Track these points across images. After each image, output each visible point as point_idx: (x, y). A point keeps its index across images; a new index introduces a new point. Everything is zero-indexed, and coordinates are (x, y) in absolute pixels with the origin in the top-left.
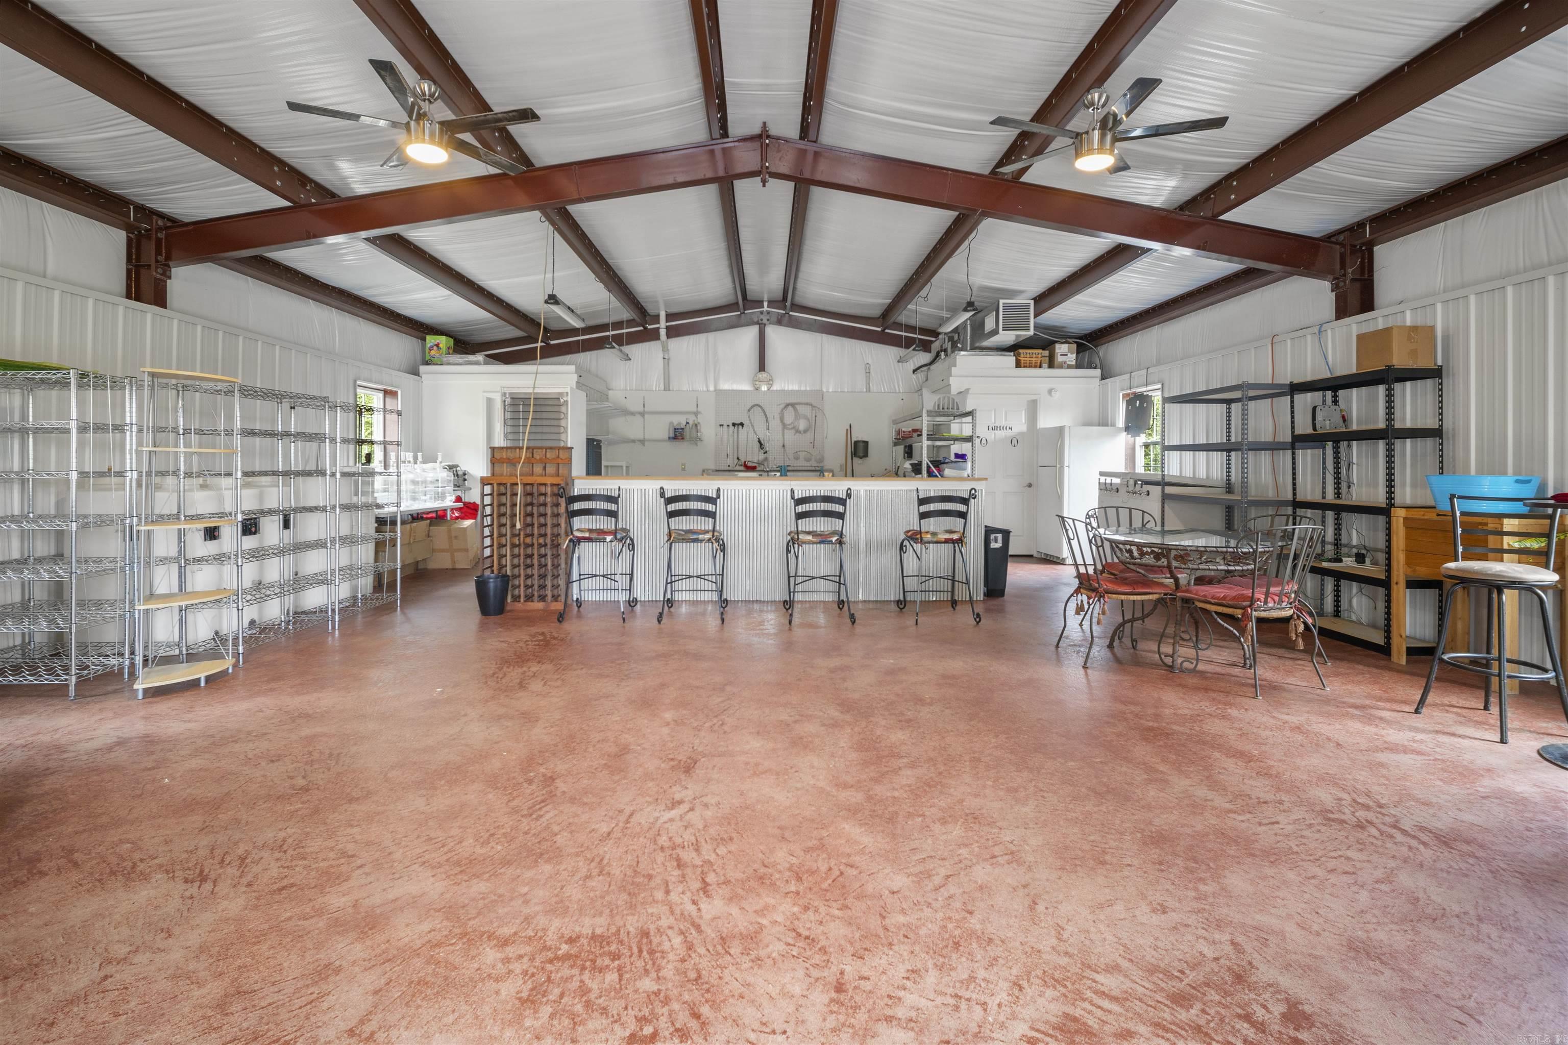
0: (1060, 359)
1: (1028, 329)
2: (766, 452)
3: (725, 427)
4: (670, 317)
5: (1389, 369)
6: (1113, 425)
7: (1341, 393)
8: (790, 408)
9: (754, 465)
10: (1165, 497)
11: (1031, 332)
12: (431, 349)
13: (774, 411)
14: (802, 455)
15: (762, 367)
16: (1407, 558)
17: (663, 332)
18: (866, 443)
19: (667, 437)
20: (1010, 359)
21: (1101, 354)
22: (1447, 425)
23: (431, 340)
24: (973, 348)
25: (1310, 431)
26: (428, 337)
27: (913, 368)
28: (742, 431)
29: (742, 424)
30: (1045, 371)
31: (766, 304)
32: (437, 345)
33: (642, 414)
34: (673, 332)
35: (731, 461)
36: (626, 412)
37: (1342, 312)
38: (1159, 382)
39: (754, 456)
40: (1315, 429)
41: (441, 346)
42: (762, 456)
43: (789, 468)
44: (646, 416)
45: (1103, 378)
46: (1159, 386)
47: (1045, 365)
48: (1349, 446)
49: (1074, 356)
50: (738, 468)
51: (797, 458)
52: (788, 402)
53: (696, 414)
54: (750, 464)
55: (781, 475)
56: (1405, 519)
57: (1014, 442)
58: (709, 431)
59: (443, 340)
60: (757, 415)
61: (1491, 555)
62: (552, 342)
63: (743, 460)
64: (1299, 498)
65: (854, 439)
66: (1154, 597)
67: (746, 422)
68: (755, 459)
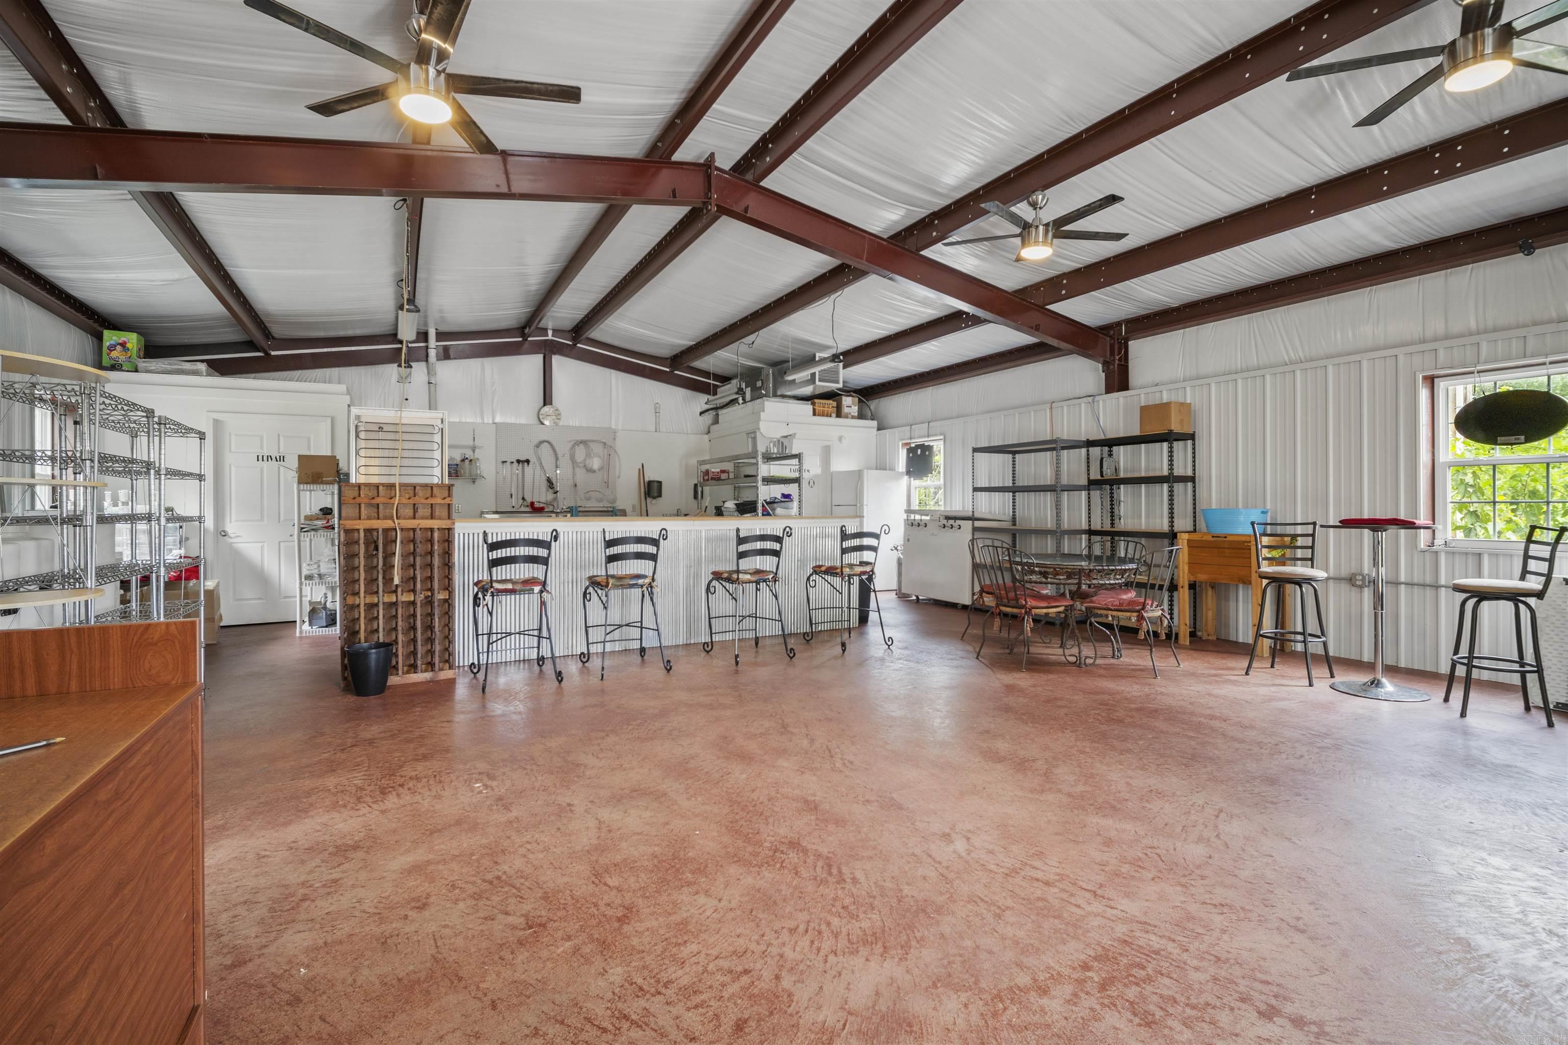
0: (846, 410)
1: (837, 382)
2: (556, 493)
3: (508, 463)
4: (440, 337)
5: (1171, 432)
6: (892, 469)
7: (1115, 448)
8: (582, 446)
9: (541, 505)
10: (975, 529)
11: (840, 385)
12: (112, 348)
13: (563, 449)
14: (593, 494)
15: (547, 399)
16: (1189, 568)
17: (433, 353)
18: (660, 483)
20: (807, 408)
21: (872, 407)
22: (1201, 473)
23: (110, 337)
24: (775, 395)
25: (1099, 477)
26: (107, 333)
27: (700, 410)
28: (528, 470)
29: (528, 461)
30: (833, 420)
31: (550, 333)
32: (123, 345)
34: (443, 354)
35: (515, 502)
37: (1109, 389)
38: (941, 434)
39: (542, 496)
40: (1102, 475)
41: (129, 345)
42: (551, 497)
45: (879, 429)
46: (942, 437)
47: (834, 415)
48: (1119, 488)
49: (856, 408)
50: (523, 509)
51: (588, 499)
52: (579, 438)
53: (474, 449)
54: (537, 505)
55: (572, 516)
56: (1189, 541)
57: (811, 483)
58: (487, 466)
59: (132, 340)
60: (545, 449)
61: (1289, 562)
62: (273, 353)
63: (529, 500)
64: (1093, 528)
65: (647, 479)
66: (1061, 609)
67: (533, 459)
68: (543, 500)
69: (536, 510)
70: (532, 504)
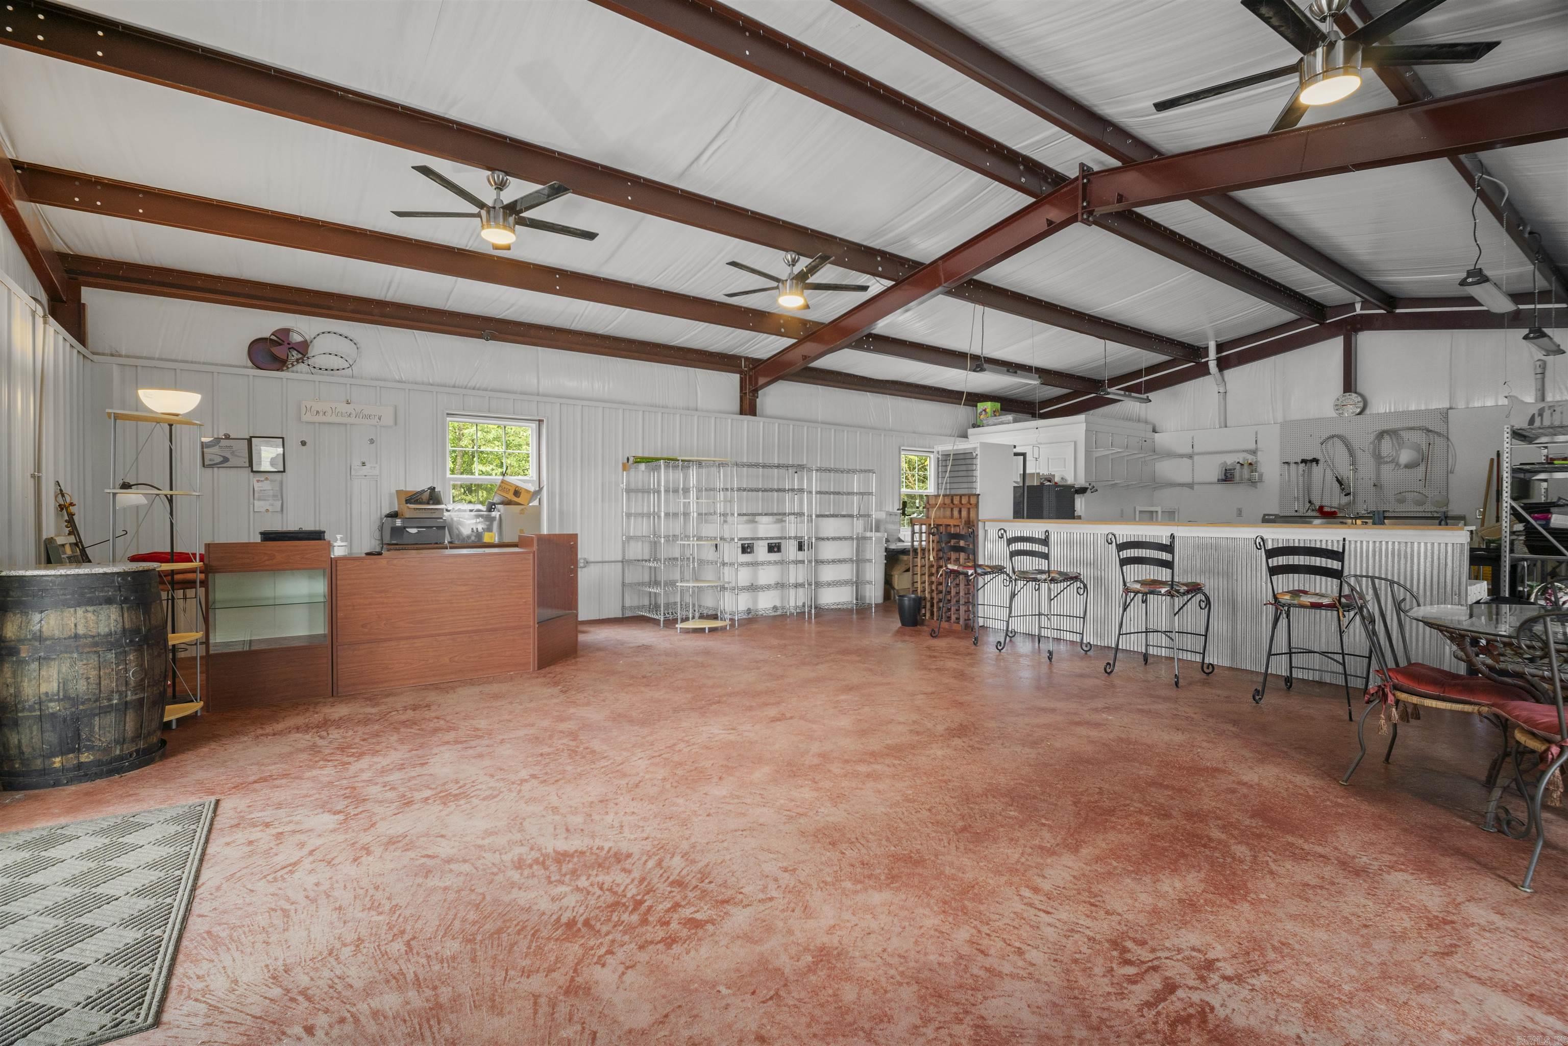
2: (1350, 494)
3: (1293, 465)
4: (1220, 347)
8: (1389, 437)
9: (1334, 510)
12: (980, 414)
13: (1362, 443)
14: (1410, 496)
15: (1350, 387)
17: (1213, 365)
19: (1216, 480)
23: (981, 406)
26: (979, 404)
28: (1317, 470)
29: (1316, 461)
32: (985, 410)
33: (1190, 457)
34: (1224, 364)
35: (1300, 507)
36: (1170, 455)
39: (1333, 499)
41: (988, 410)
42: (1345, 500)
43: (1387, 514)
44: (1196, 458)
50: (1310, 513)
51: (1402, 501)
52: (1386, 428)
53: (1254, 452)
54: (1326, 509)
55: (1374, 523)
58: (1270, 471)
59: (988, 406)
60: (1338, 447)
63: (1317, 504)
67: (1321, 458)
68: (1335, 504)
69: (1328, 515)
70: (1321, 508)
